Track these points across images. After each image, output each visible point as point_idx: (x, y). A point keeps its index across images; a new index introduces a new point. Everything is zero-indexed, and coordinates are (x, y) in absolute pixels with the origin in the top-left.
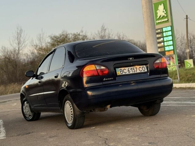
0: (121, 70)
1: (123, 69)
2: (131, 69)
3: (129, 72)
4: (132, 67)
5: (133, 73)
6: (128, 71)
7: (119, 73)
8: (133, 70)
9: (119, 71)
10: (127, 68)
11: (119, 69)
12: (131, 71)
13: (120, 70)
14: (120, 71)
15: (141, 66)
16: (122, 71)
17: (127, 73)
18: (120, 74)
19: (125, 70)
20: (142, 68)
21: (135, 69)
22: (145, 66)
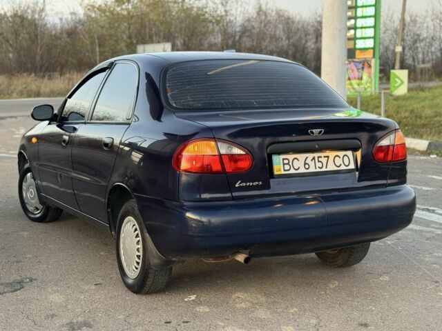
0: (286, 162)
1: (291, 157)
2: (314, 158)
3: (307, 166)
4: (316, 155)
5: (318, 170)
6: (305, 164)
7: (280, 170)
8: (319, 161)
9: (280, 164)
10: (302, 157)
11: (282, 157)
12: (312, 164)
13: (283, 159)
14: (284, 164)
15: (341, 154)
16: (288, 164)
17: (302, 170)
18: (283, 172)
19: (295, 160)
20: (342, 157)
21: (324, 160)
22: (349, 153)
